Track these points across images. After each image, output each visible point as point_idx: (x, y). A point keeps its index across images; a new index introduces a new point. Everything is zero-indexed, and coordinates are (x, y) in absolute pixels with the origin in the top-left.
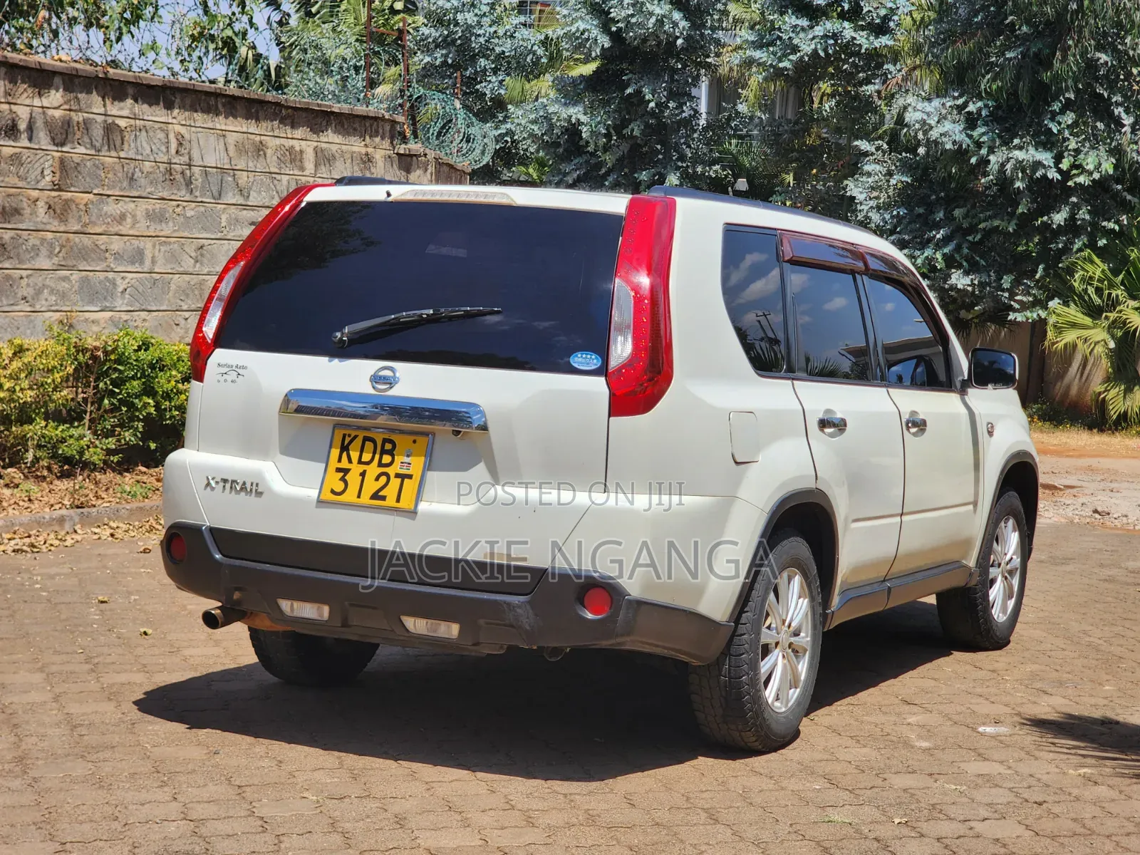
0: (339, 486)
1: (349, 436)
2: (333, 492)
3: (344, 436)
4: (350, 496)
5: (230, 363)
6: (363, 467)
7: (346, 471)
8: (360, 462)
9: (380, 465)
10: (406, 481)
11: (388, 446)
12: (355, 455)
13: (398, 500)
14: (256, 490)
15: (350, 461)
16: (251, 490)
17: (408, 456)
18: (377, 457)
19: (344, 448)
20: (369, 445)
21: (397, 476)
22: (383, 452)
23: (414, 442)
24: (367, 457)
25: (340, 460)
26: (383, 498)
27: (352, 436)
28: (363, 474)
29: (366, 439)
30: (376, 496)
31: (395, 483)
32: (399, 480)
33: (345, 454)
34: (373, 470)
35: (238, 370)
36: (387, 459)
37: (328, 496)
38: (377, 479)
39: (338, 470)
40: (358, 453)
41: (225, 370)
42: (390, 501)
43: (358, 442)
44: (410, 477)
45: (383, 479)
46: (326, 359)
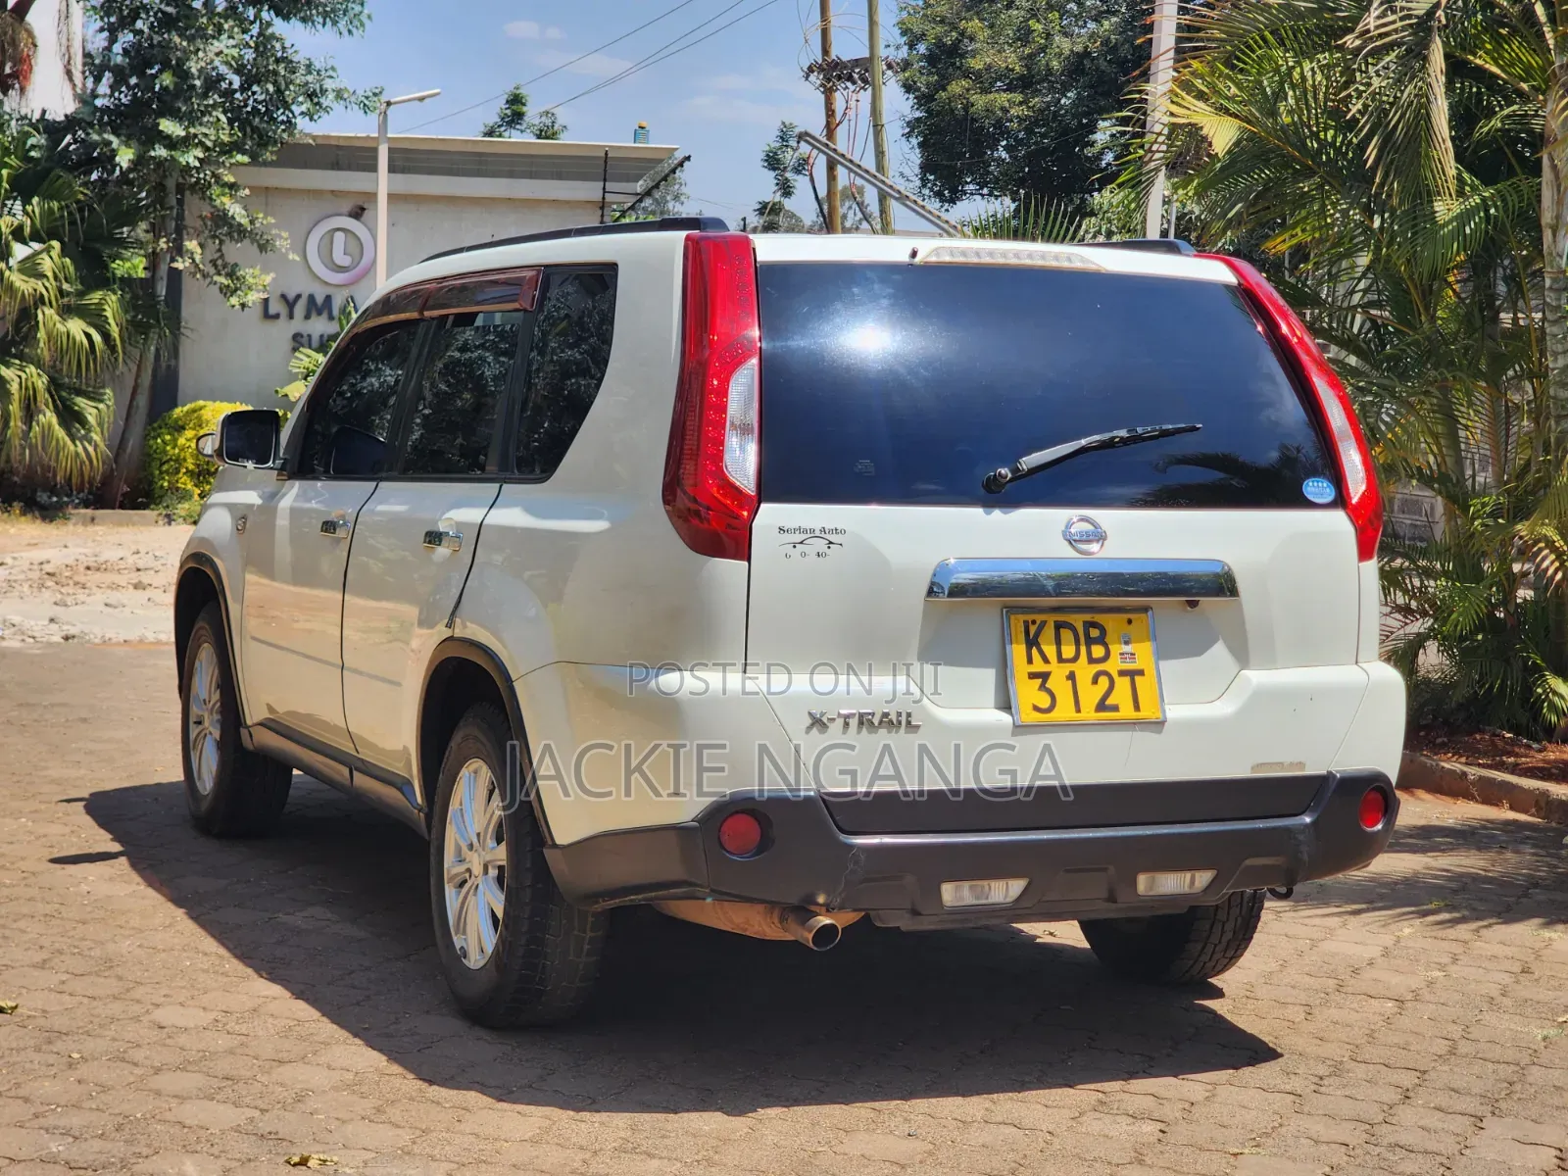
0: (1044, 701)
1: (1034, 622)
2: (1036, 709)
3: (1026, 623)
4: (1064, 711)
5: (808, 525)
6: (1067, 668)
7: (1044, 676)
8: (1061, 660)
9: (1091, 660)
10: (1138, 679)
11: (1094, 633)
12: (1050, 650)
13: (1137, 708)
14: (909, 723)
15: (1046, 661)
16: (900, 723)
17: (1127, 643)
18: (1083, 649)
19: (1032, 642)
20: (1067, 634)
21: (1122, 673)
22: (1090, 642)
23: (1130, 622)
24: (1068, 651)
25: (1030, 661)
26: (1115, 708)
27: (1038, 622)
28: (1072, 677)
29: (1058, 626)
30: (1102, 706)
31: (1122, 684)
32: (1127, 680)
33: (1034, 651)
34: (1084, 671)
35: (829, 537)
36: (1098, 651)
37: (1031, 717)
38: (1095, 681)
39: (1033, 676)
40: (1054, 647)
41: (798, 537)
42: (1127, 711)
43: (1049, 632)
44: (1141, 673)
45: (1104, 681)
46: (980, 510)
